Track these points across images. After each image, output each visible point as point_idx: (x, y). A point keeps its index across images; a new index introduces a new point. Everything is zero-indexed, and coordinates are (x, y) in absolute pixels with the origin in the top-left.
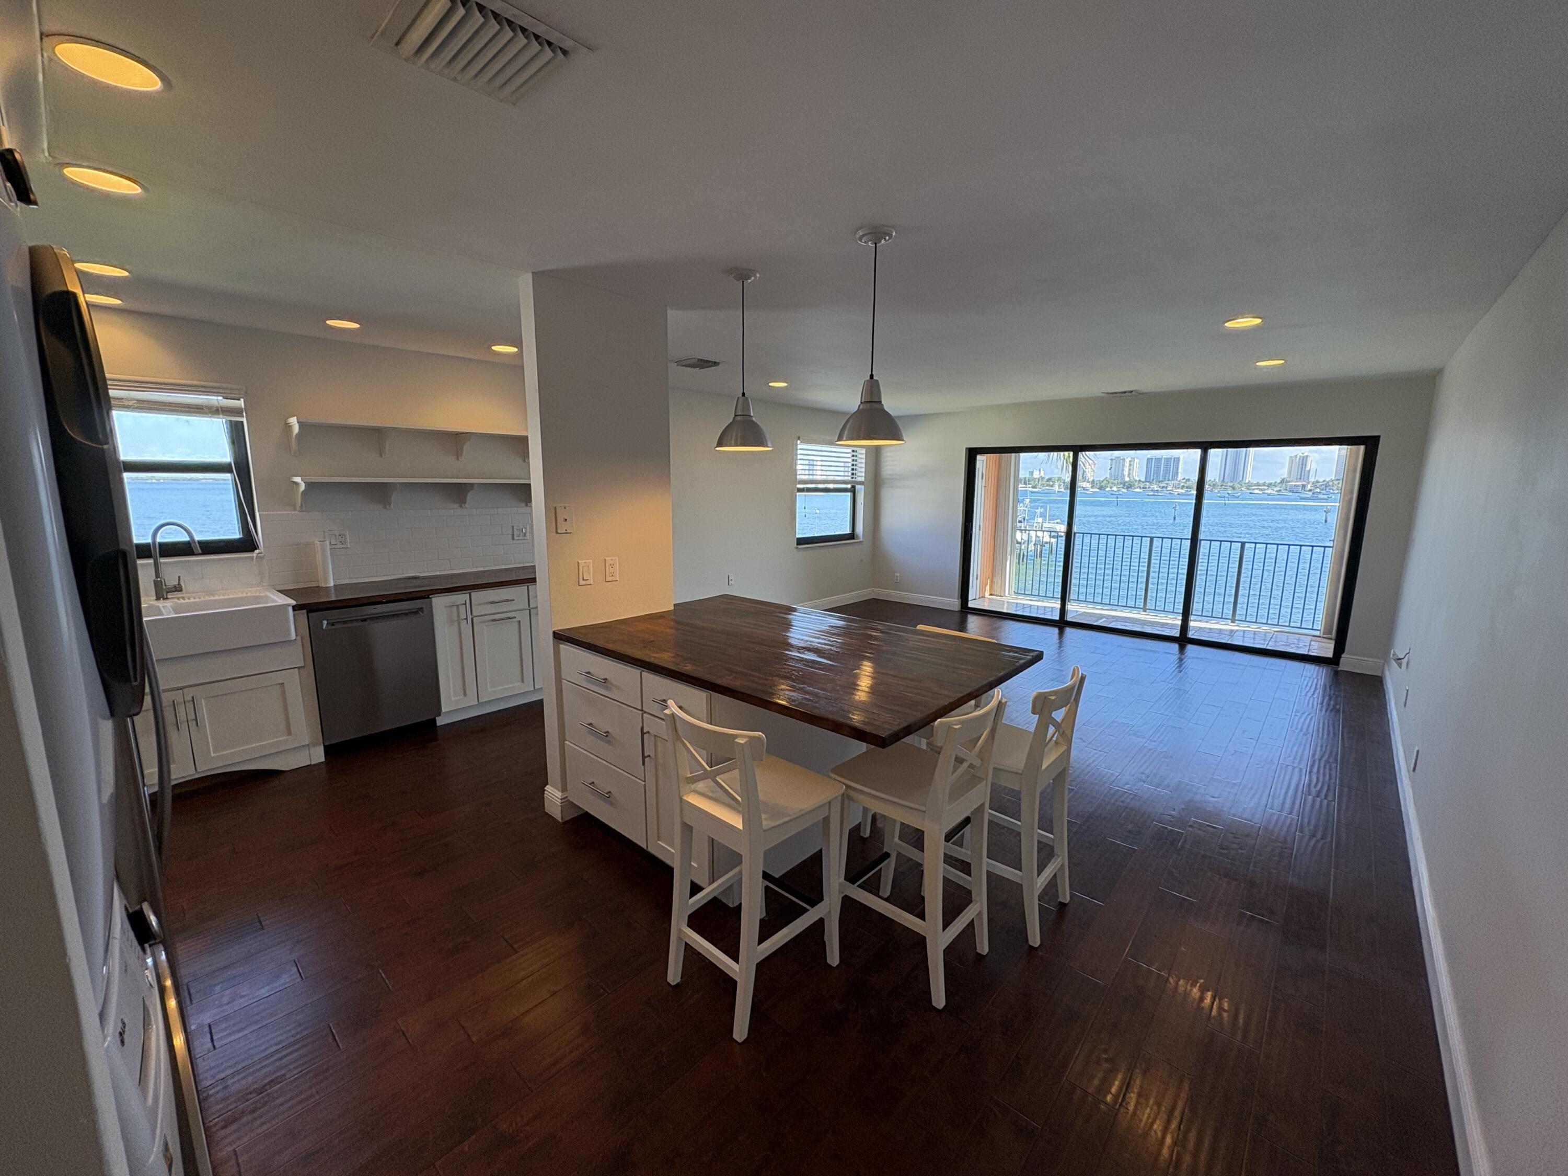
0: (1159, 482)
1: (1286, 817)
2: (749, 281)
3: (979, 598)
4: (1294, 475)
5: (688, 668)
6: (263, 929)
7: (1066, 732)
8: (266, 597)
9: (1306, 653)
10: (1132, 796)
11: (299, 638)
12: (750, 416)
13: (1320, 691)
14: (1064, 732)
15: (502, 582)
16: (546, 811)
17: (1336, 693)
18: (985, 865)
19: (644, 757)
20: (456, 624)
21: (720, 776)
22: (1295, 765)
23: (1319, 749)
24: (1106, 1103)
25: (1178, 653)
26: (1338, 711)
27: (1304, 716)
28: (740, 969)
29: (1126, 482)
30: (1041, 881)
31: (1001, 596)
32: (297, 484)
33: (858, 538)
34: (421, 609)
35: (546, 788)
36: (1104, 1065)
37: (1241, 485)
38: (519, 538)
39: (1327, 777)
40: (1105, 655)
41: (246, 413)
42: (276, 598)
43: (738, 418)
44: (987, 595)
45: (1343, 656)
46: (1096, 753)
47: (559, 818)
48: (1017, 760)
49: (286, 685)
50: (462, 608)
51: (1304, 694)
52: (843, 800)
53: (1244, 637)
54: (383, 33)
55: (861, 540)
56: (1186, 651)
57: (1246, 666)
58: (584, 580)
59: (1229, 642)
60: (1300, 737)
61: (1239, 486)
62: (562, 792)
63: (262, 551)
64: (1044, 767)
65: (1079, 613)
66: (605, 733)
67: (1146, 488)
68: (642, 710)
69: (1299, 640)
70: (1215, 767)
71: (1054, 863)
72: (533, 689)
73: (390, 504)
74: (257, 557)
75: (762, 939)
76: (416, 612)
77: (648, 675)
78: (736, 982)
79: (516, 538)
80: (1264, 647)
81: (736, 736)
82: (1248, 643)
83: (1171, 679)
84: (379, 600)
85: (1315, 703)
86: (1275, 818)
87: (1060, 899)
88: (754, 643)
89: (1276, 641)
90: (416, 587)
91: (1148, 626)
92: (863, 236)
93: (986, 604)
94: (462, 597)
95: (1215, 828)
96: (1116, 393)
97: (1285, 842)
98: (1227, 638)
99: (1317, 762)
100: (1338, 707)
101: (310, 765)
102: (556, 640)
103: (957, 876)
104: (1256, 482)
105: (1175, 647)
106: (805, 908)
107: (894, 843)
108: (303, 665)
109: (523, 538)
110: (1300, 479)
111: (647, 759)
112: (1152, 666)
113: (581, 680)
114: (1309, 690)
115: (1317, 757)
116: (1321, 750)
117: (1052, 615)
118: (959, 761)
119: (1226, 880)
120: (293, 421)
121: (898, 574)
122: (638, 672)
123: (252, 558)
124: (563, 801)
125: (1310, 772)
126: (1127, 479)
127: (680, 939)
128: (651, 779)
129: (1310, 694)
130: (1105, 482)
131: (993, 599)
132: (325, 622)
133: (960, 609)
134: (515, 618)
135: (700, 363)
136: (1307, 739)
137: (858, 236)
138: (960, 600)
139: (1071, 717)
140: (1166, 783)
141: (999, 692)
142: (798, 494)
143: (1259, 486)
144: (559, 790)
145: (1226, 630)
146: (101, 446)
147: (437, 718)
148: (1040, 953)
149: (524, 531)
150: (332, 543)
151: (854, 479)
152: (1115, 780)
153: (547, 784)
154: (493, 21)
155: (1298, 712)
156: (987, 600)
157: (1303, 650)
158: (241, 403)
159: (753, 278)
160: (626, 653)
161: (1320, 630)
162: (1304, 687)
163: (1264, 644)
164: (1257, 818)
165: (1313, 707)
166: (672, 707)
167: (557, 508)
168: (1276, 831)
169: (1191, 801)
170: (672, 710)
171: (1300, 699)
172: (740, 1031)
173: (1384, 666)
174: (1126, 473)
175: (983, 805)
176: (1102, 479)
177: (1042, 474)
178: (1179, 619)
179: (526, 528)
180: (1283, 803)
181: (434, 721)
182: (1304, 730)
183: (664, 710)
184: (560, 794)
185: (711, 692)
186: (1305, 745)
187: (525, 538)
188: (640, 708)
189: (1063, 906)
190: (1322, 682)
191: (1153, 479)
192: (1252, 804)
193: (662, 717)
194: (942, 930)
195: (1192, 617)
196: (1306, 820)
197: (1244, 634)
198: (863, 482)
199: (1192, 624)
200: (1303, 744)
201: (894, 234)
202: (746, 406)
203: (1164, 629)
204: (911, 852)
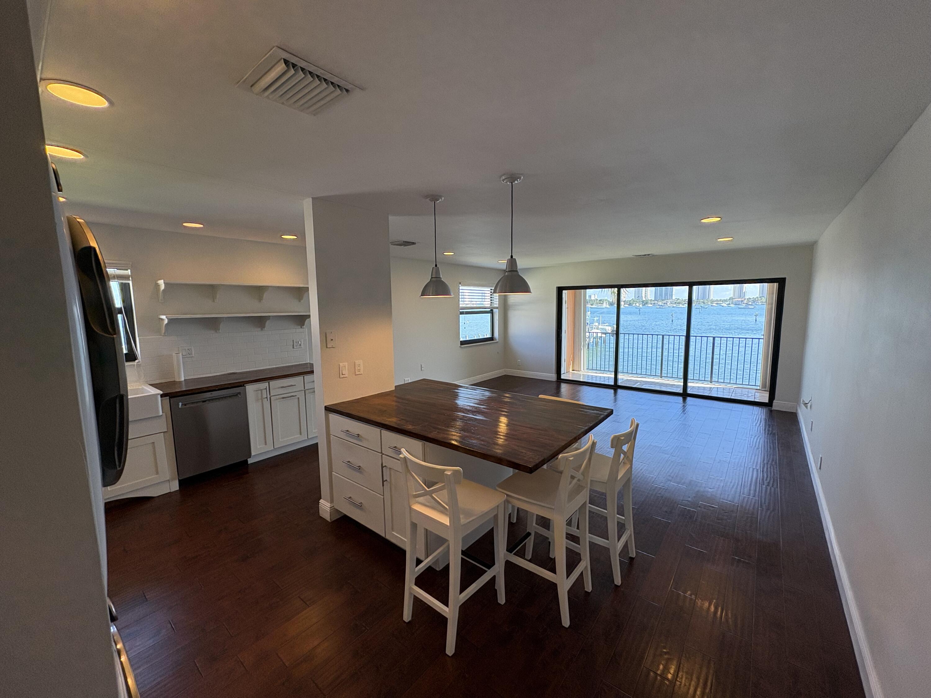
0: (663, 300)
1: (752, 499)
2: (438, 202)
3: (567, 372)
4: (737, 295)
5: (410, 427)
6: (147, 601)
7: (629, 456)
8: (143, 388)
9: (753, 400)
10: (664, 490)
11: (164, 414)
12: (440, 278)
13: (763, 422)
14: (628, 456)
15: (288, 375)
16: (320, 515)
17: (772, 423)
18: (588, 537)
19: (383, 481)
20: (260, 401)
21: (435, 494)
22: (754, 467)
23: (766, 457)
24: (668, 679)
25: (682, 403)
26: (774, 434)
27: (756, 438)
28: (449, 611)
29: (644, 301)
30: (620, 545)
31: (579, 371)
32: (162, 319)
33: (496, 340)
34: (239, 393)
35: (320, 501)
36: (664, 656)
37: (708, 301)
38: (297, 347)
39: (772, 474)
40: (642, 405)
41: (131, 278)
42: (149, 390)
43: (434, 279)
44: (571, 371)
45: (774, 401)
46: (642, 465)
47: (329, 519)
48: (603, 474)
49: (155, 443)
50: (264, 391)
51: (754, 424)
52: (505, 503)
53: (717, 391)
54: (244, 81)
55: (498, 341)
56: (687, 401)
57: (721, 409)
58: (342, 375)
59: (710, 395)
60: (755, 450)
61: (707, 302)
62: (330, 503)
63: (140, 361)
64: (619, 478)
65: (624, 380)
66: (358, 467)
67: (655, 304)
68: (381, 453)
69: (748, 392)
70: (710, 470)
71: (626, 534)
72: (307, 438)
73: (219, 330)
74: (137, 365)
75: (462, 590)
76: (236, 395)
77: (385, 431)
78: (447, 619)
79: (295, 347)
80: (729, 397)
81: (445, 470)
82: (720, 395)
83: (681, 418)
84: (214, 389)
85: (761, 430)
86: (746, 499)
87: (630, 555)
88: (446, 410)
89: (735, 393)
90: (234, 380)
91: (664, 386)
92: (505, 179)
93: (570, 376)
94: (264, 385)
95: (713, 507)
96: (640, 256)
97: (753, 514)
98: (709, 392)
99: (766, 465)
100: (774, 432)
101: (170, 492)
102: (326, 411)
103: (573, 545)
104: (716, 299)
105: (680, 399)
106: (484, 570)
107: (533, 527)
108: (167, 431)
109: (299, 347)
110: (740, 297)
111: (385, 483)
112: (669, 411)
113: (343, 436)
114: (757, 422)
115: (765, 462)
116: (767, 458)
117: (609, 382)
118: (573, 477)
119: (723, 538)
120: (161, 282)
121: (520, 360)
122: (379, 430)
123: (134, 365)
124: (331, 508)
125: (763, 471)
126: (644, 299)
127: (411, 594)
128: (387, 494)
129: (758, 425)
130: (632, 301)
131: (574, 373)
132: (180, 404)
133: (556, 380)
134: (296, 396)
135: (404, 243)
136: (759, 451)
137: (501, 179)
138: (556, 375)
139: (632, 448)
140: (683, 481)
141: (592, 436)
142: (460, 315)
143: (718, 301)
144: (328, 502)
145: (707, 388)
146: (112, 336)
147: (248, 459)
148: (622, 589)
149: (300, 343)
150: (183, 354)
151: (492, 306)
152: (654, 480)
153: (321, 499)
154: (309, 76)
155: (753, 436)
156: (571, 374)
157: (750, 398)
158: (129, 272)
159: (440, 200)
160: (372, 419)
161: (759, 386)
162: (754, 420)
163: (729, 395)
164: (736, 500)
165: (760, 432)
166: (405, 453)
167: (327, 333)
168: (747, 508)
169: (698, 491)
170: (404, 455)
171: (753, 428)
172: (450, 649)
173: (797, 407)
174: (644, 296)
175: (586, 502)
176: (630, 300)
177: (596, 297)
178: (681, 382)
179: (301, 341)
180: (750, 490)
181: (247, 461)
182: (757, 446)
183: (400, 455)
184: (329, 504)
185: (425, 442)
186: (758, 455)
187: (301, 347)
188: (380, 452)
189: (632, 559)
190: (763, 417)
191: (659, 299)
192: (733, 492)
193: (399, 459)
194: (566, 578)
195: (689, 381)
196: (763, 500)
197: (717, 390)
198: (498, 307)
199: (689, 384)
200: (757, 454)
201: (522, 178)
202: (438, 272)
203: (673, 388)
204: (543, 531)
